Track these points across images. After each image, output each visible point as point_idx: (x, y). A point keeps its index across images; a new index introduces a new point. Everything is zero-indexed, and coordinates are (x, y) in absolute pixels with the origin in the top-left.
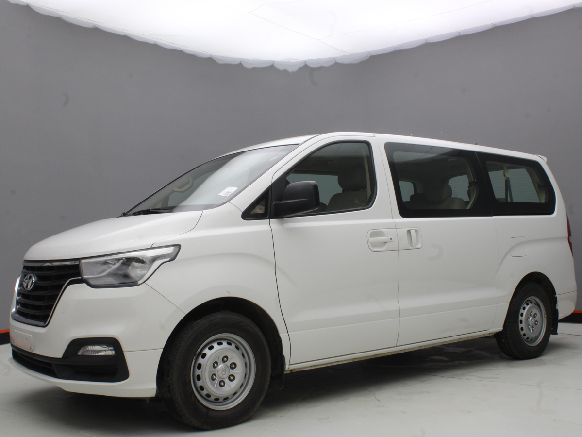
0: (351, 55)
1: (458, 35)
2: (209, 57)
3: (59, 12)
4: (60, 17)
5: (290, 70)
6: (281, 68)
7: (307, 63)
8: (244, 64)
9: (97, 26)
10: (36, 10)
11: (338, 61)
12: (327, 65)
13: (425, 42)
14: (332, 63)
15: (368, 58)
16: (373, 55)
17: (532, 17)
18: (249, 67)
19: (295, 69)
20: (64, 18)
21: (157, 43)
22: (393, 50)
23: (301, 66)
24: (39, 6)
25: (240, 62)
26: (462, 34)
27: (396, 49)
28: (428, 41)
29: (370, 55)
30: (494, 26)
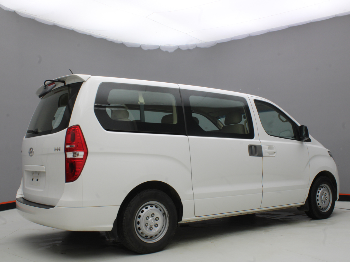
0: (206, 42)
1: (268, 31)
2: (122, 43)
3: (33, 16)
4: (34, 19)
5: (170, 51)
6: (164, 50)
7: (179, 47)
8: (142, 47)
9: (56, 24)
10: (20, 15)
11: (198, 46)
12: (191, 48)
13: (249, 35)
14: (194, 47)
15: (215, 44)
16: (218, 43)
17: (312, 22)
18: (146, 49)
19: (173, 51)
20: (36, 19)
21: (91, 35)
22: (230, 40)
23: (176, 49)
24: (21, 12)
25: (140, 46)
26: (270, 31)
27: (232, 39)
28: (250, 35)
29: (216, 43)
30: (289, 27)
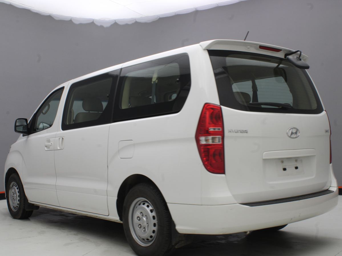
0: (146, 17)
1: (217, 6)
2: (49, 15)
5: (105, 26)
6: (99, 24)
7: (116, 22)
8: (73, 21)
11: (137, 21)
12: (130, 23)
13: (195, 10)
14: (133, 22)
15: (157, 19)
16: (160, 17)
18: (77, 23)
19: (108, 25)
21: (11, 4)
22: (174, 15)
23: (113, 23)
25: (70, 19)
26: (219, 5)
27: (176, 14)
28: (197, 9)
29: (159, 17)
30: (240, 1)
